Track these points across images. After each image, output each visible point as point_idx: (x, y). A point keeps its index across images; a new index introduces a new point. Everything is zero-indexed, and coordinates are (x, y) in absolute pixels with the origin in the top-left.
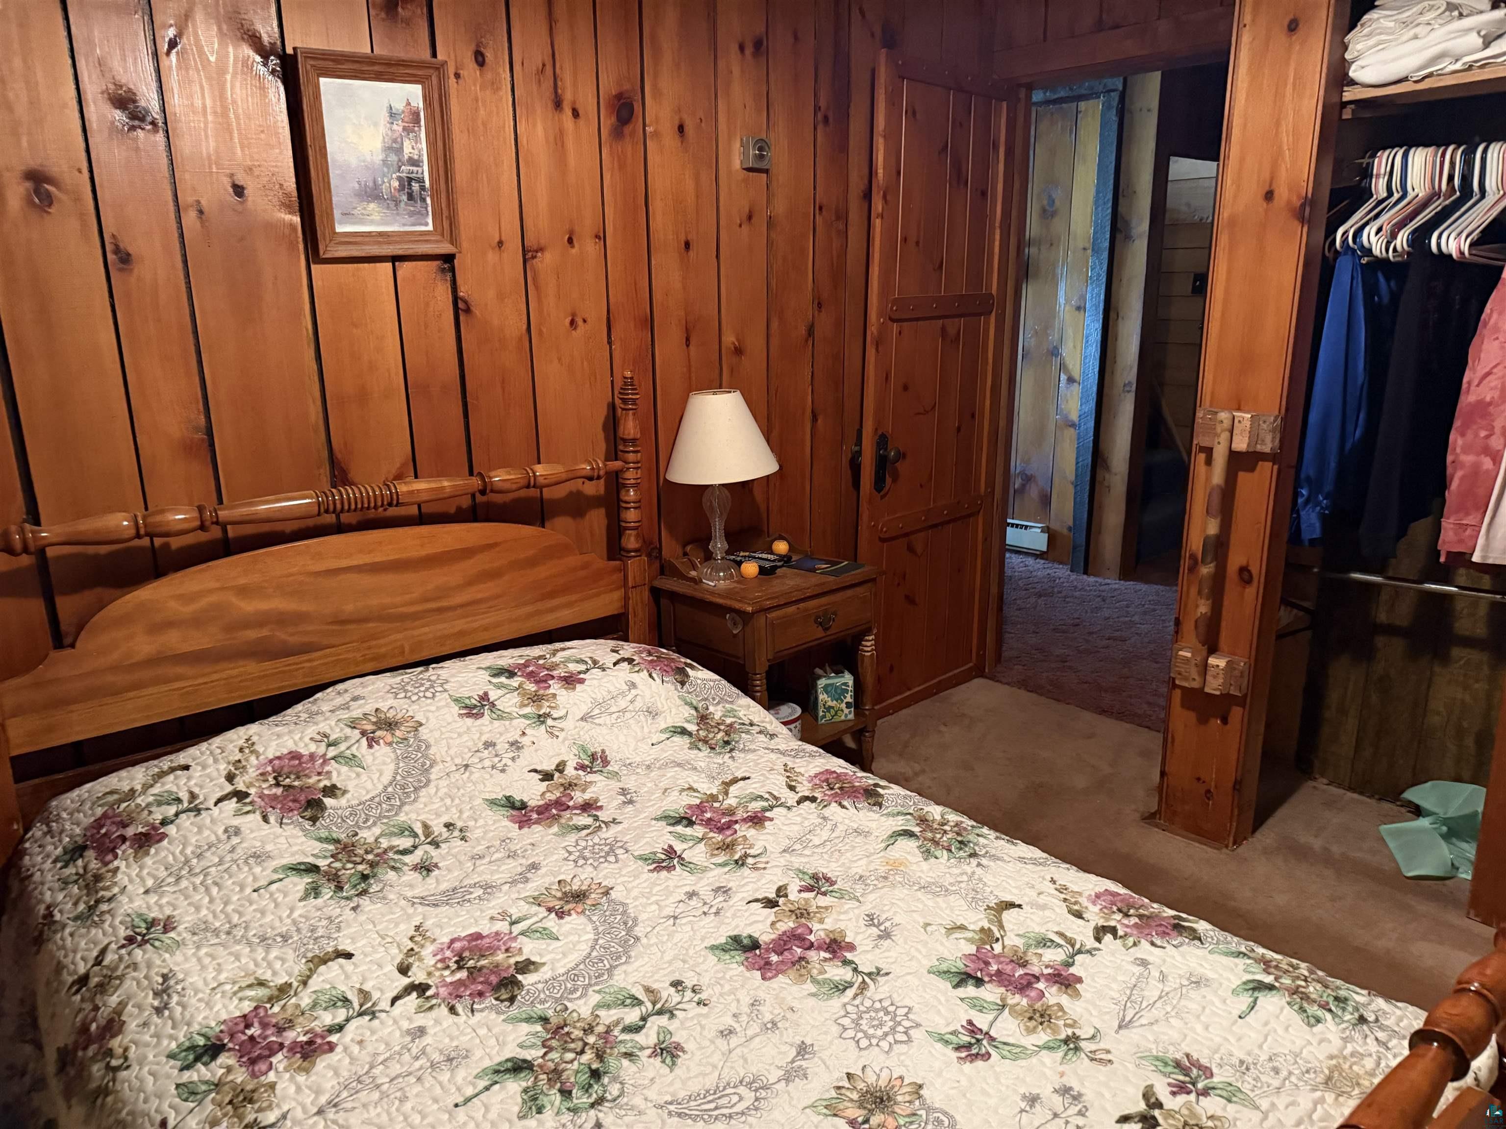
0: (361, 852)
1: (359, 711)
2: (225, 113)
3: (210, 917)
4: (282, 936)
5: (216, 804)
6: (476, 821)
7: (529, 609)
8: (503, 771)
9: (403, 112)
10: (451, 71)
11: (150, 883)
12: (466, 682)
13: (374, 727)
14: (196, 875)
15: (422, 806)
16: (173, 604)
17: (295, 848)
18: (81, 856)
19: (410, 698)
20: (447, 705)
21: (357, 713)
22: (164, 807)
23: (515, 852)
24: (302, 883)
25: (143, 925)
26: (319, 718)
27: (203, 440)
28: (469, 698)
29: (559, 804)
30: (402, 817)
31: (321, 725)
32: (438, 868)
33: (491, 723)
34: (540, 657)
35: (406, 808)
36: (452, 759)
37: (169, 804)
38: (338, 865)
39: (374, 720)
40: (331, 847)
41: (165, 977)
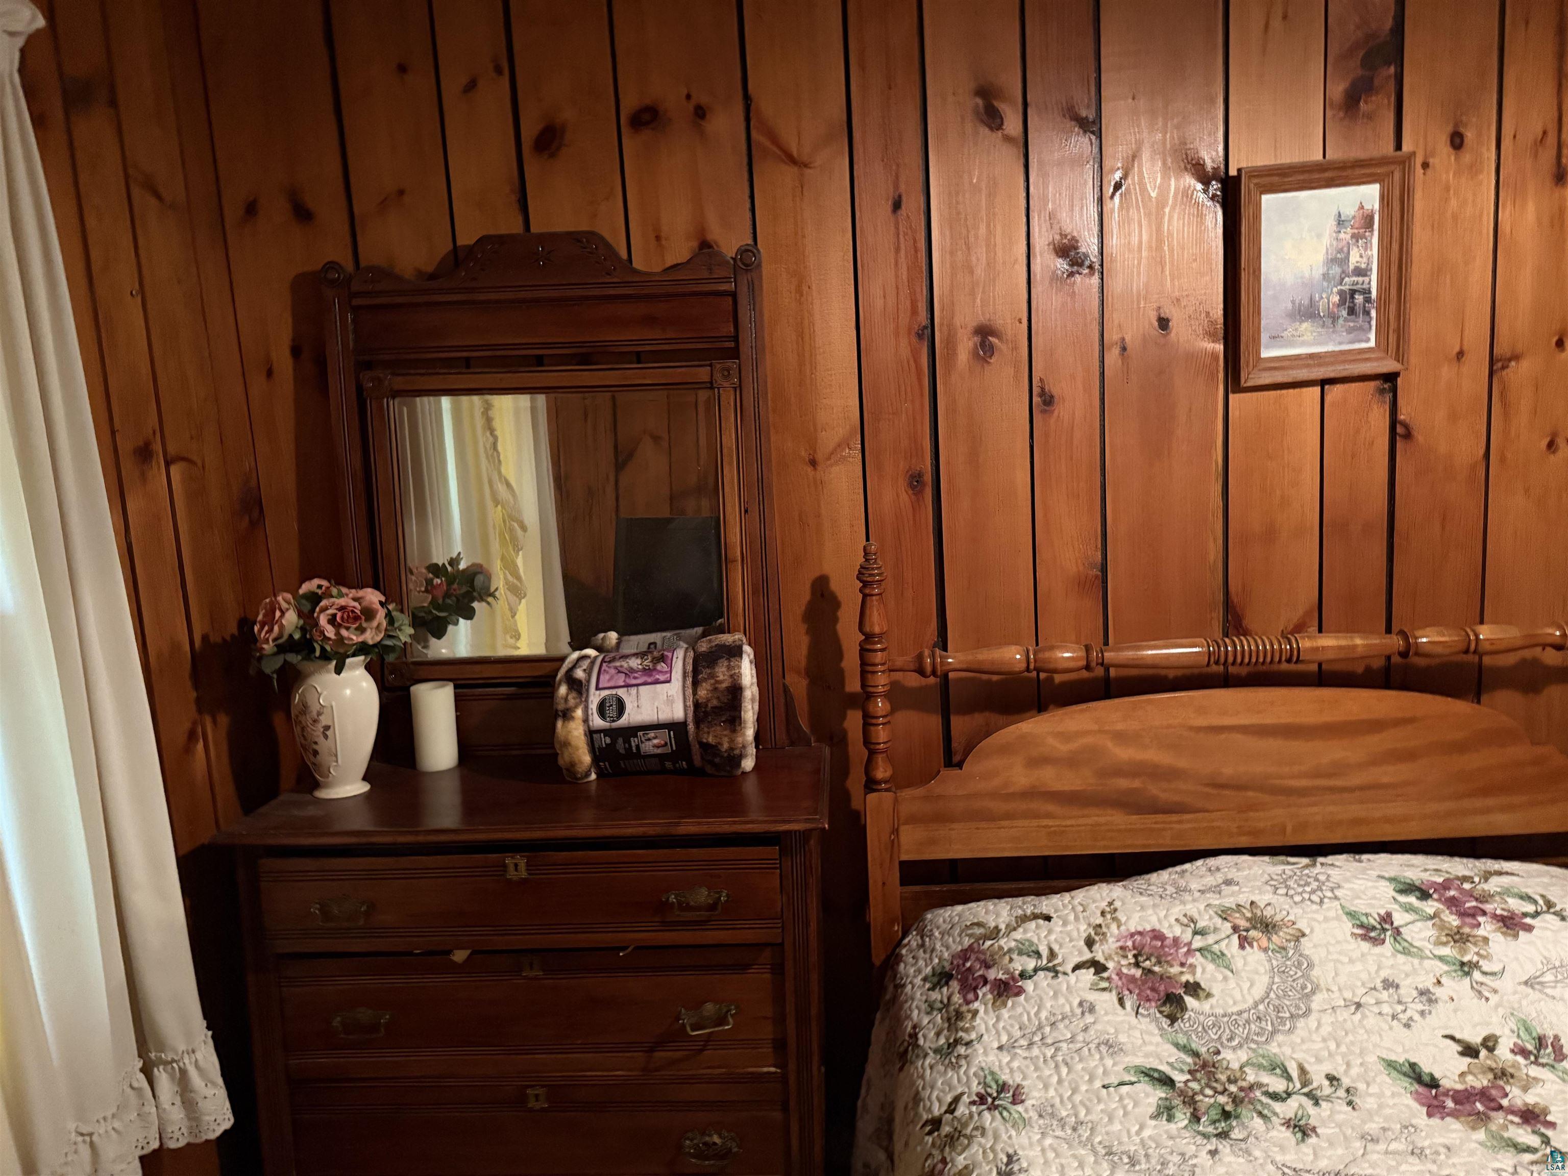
0: (1223, 1078)
1: (1232, 899)
2: (1159, 248)
3: (1057, 1101)
4: (1129, 1157)
5: (1074, 970)
6: (1368, 1085)
7: (1450, 805)
8: (1407, 1026)
9: (1354, 217)
10: (1419, 160)
11: (1004, 1039)
12: (1364, 892)
13: (1248, 925)
14: (1048, 1045)
15: (1299, 1041)
16: (1051, 741)
17: (1151, 1048)
18: (947, 984)
19: (1292, 897)
20: (1337, 918)
21: (1230, 902)
22: (1025, 957)
23: (1422, 1149)
24: (1154, 1095)
25: (995, 1087)
26: (1187, 897)
27: (1097, 577)
28: (1367, 915)
29: (1484, 1095)
30: (1273, 1048)
31: (1189, 906)
32: (1317, 1135)
33: (1393, 955)
34: (1465, 879)
35: (1280, 1038)
36: (1340, 990)
37: (1029, 956)
38: (1195, 1086)
39: (1249, 915)
40: (1189, 1060)
41: (1009, 1156)
